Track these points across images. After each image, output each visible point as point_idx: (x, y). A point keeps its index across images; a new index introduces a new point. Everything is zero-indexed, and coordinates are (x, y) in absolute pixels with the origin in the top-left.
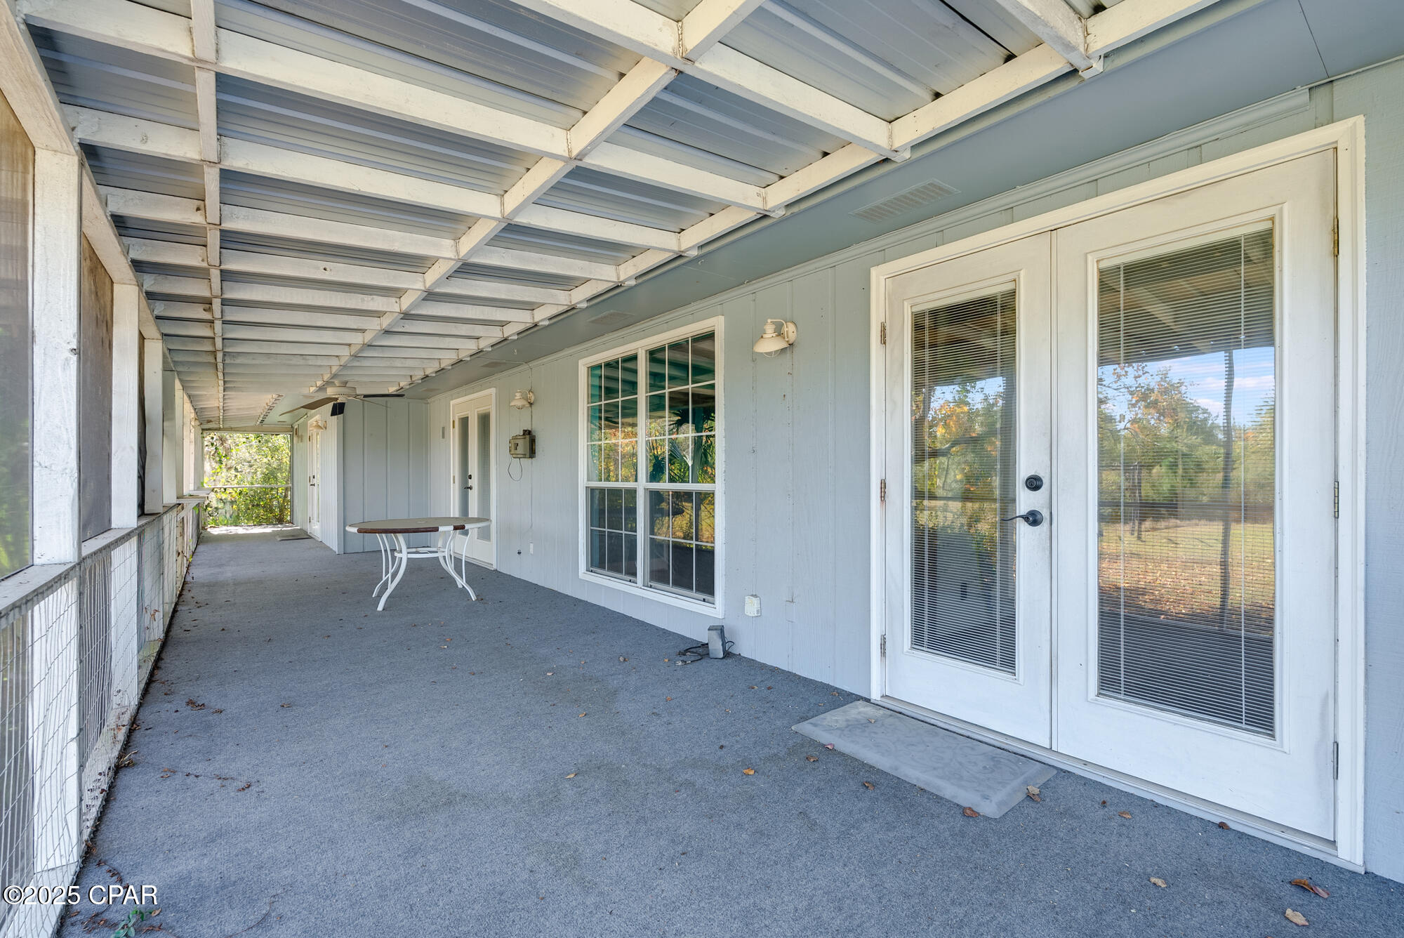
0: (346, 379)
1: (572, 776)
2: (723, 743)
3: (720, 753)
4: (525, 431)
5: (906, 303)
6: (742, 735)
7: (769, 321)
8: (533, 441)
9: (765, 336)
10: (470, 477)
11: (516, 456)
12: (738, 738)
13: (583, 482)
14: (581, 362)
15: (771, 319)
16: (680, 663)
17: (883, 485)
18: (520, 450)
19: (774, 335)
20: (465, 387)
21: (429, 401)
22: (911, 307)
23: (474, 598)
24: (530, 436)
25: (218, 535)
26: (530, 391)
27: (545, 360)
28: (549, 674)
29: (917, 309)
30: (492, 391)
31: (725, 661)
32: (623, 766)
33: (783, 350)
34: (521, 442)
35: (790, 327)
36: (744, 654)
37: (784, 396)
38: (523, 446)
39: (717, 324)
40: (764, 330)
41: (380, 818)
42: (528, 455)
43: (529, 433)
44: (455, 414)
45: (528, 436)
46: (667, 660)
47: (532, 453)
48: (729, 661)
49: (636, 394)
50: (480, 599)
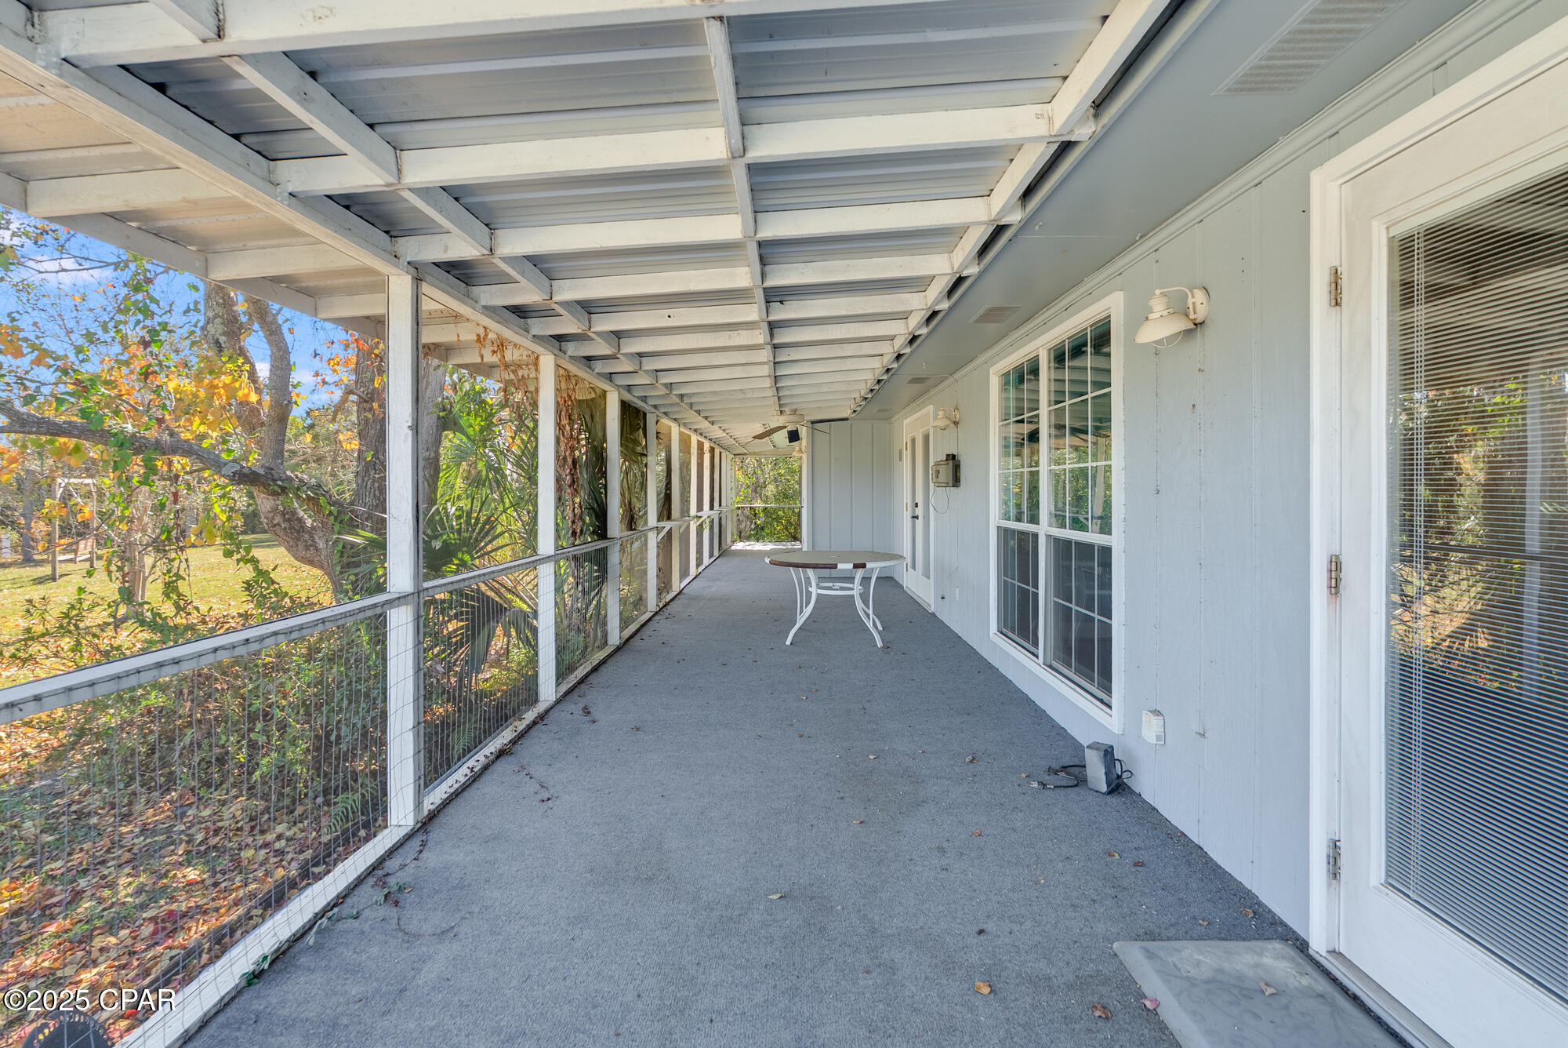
0: (795, 407)
1: (775, 897)
2: (990, 926)
3: (973, 940)
4: (948, 455)
5: (1375, 224)
6: (1028, 924)
7: (1158, 292)
8: (957, 468)
9: (1151, 316)
10: (917, 506)
11: (938, 485)
12: (1016, 928)
13: (995, 519)
14: (992, 371)
15: (1160, 289)
16: (1035, 785)
17: (1335, 566)
18: (942, 478)
19: (1165, 313)
20: (913, 405)
21: (892, 420)
22: (1388, 228)
23: (879, 644)
24: (953, 461)
25: (740, 550)
26: (956, 408)
27: (965, 370)
28: (872, 757)
29: (1401, 230)
30: (930, 408)
31: (1109, 799)
32: (839, 907)
33: (1188, 333)
34: (942, 469)
35: (1196, 296)
36: (1147, 796)
37: (1194, 406)
38: (946, 473)
39: (1113, 305)
40: (1151, 308)
41: (592, 870)
42: (951, 484)
43: (954, 457)
44: (906, 438)
45: (951, 462)
46: (1024, 776)
47: (956, 481)
48: (1114, 800)
49: (1038, 409)
50: (887, 647)
